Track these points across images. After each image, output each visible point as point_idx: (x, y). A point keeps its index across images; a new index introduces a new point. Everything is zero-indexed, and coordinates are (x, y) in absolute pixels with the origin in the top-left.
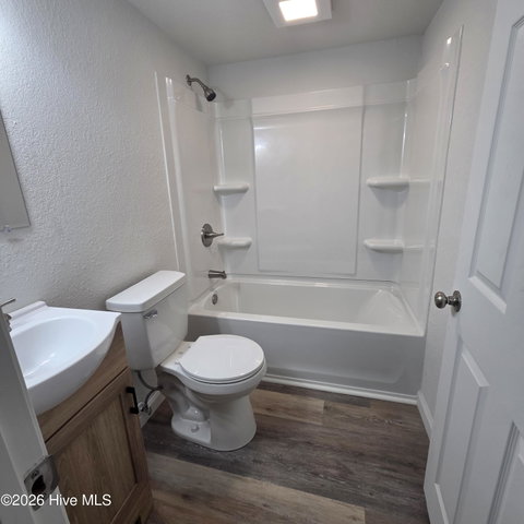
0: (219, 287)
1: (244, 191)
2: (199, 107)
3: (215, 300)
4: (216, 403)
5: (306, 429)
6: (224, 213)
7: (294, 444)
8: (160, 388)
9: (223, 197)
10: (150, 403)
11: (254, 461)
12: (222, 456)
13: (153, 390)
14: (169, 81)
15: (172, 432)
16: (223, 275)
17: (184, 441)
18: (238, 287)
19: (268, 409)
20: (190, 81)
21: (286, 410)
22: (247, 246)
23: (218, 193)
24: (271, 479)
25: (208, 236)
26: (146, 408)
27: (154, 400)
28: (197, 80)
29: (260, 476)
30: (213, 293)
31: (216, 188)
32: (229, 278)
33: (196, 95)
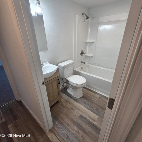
0: (83, 66)
1: (93, 43)
2: (84, 21)
3: (82, 68)
4: (75, 88)
5: (93, 99)
6: (88, 48)
7: (89, 101)
8: (66, 82)
9: (88, 44)
10: (64, 85)
11: (80, 101)
12: (74, 98)
13: (65, 83)
15: (67, 91)
16: (84, 63)
17: (68, 93)
18: (88, 66)
19: (86, 93)
20: (83, 14)
21: (90, 95)
22: (92, 57)
23: (87, 43)
24: (82, 105)
25: (82, 53)
26: (63, 85)
27: (65, 85)
28: (85, 14)
29: (80, 103)
30: (81, 67)
31: (86, 41)
32: (87, 64)
33: (84, 18)
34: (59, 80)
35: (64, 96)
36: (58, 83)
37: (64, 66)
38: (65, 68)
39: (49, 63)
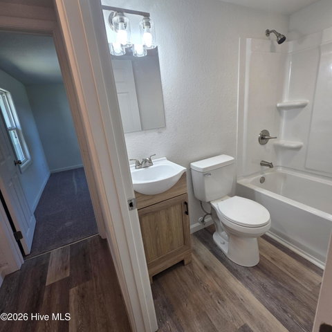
0: (268, 173)
1: (303, 106)
2: (273, 50)
3: (262, 180)
6: (284, 122)
7: (280, 287)
8: (211, 214)
9: (285, 112)
10: (205, 220)
11: (248, 277)
12: (230, 263)
13: (208, 214)
14: (249, 41)
15: (212, 238)
16: (270, 165)
17: (216, 245)
18: (285, 177)
19: (273, 259)
20: (268, 33)
21: (286, 266)
22: (298, 148)
23: (280, 109)
24: (253, 292)
25: (264, 138)
26: (203, 221)
28: (273, 31)
29: (247, 285)
30: (262, 176)
31: (278, 105)
32: (280, 170)
33: (272, 42)
34: (186, 203)
35: (204, 251)
36: (184, 212)
37: (204, 169)
38: (206, 173)
39: (168, 159)
